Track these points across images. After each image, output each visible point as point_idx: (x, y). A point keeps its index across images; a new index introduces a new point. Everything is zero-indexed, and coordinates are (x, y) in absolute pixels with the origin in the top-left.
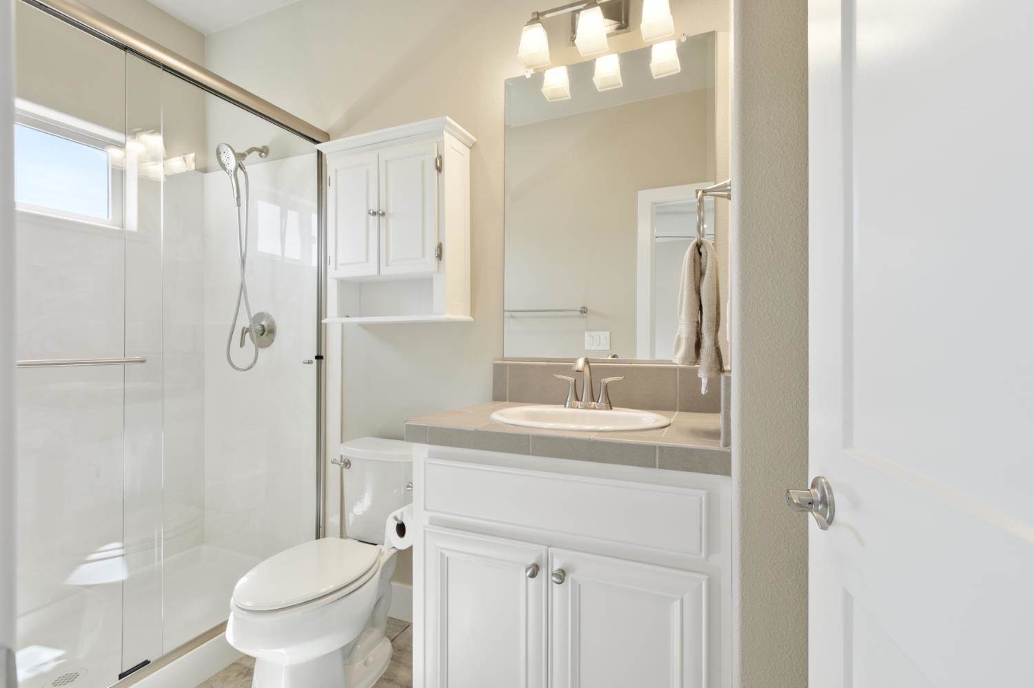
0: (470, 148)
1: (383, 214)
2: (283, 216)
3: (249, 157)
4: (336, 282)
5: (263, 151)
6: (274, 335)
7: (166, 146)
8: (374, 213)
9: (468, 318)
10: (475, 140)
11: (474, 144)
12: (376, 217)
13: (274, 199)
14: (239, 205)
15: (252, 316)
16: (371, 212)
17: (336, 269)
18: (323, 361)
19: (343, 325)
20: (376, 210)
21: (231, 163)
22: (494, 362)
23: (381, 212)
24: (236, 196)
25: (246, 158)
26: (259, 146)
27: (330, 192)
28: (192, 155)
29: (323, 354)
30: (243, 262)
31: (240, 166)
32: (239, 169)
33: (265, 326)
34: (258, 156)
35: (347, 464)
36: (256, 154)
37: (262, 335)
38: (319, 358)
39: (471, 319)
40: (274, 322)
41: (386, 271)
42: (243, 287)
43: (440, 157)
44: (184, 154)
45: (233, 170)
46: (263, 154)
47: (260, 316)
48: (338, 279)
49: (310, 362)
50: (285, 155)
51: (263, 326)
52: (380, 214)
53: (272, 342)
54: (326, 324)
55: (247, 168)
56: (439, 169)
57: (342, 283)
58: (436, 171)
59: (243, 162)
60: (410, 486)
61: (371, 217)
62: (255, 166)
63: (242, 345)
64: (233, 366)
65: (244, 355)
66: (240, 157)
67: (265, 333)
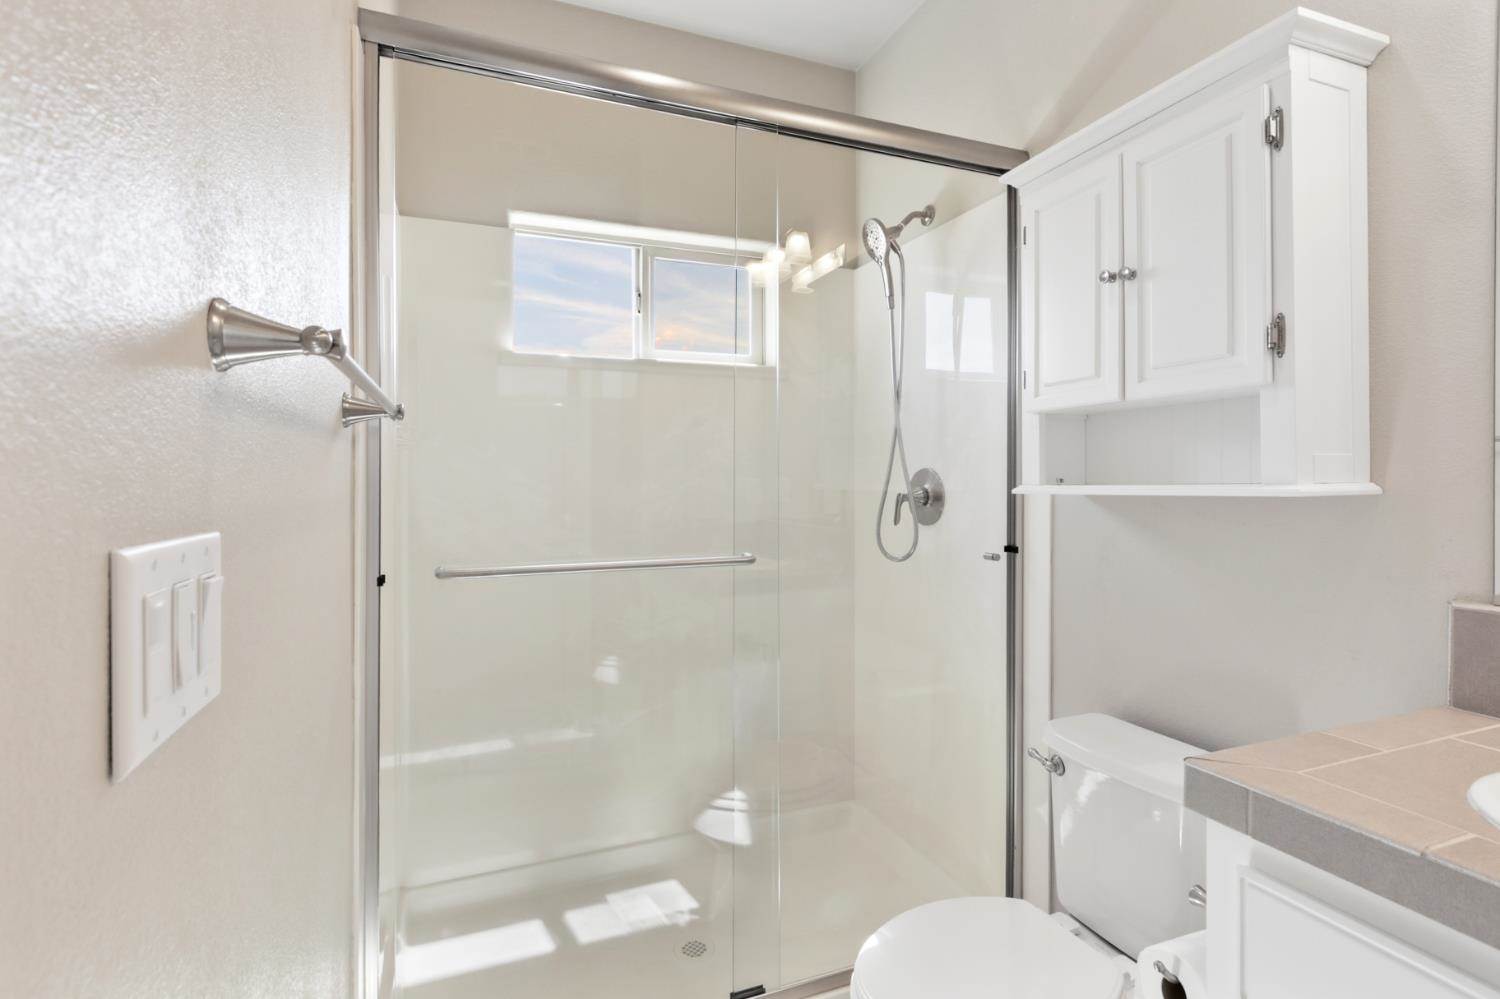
0: (1367, 67)
1: (1133, 275)
2: (958, 310)
3: (906, 230)
4: (1037, 416)
5: (927, 215)
6: (942, 505)
7: (812, 245)
8: (1112, 277)
9: (1364, 486)
10: (1385, 39)
11: (1383, 52)
12: (1117, 284)
13: (943, 286)
14: (892, 307)
15: (911, 477)
16: (1106, 275)
17: (1037, 395)
18: (1018, 556)
19: (1053, 497)
20: (1115, 270)
21: (880, 244)
22: (1456, 605)
23: (1127, 272)
24: (888, 294)
25: (902, 233)
26: (921, 209)
27: (1026, 253)
28: (842, 248)
29: (1018, 544)
30: (898, 394)
31: (893, 247)
32: (892, 252)
33: (929, 490)
34: (921, 225)
35: (1058, 766)
36: (917, 221)
37: (925, 504)
38: (1011, 549)
39: (1373, 489)
40: (941, 485)
41: (1138, 392)
42: (897, 433)
43: (1279, 114)
44: (833, 249)
45: (883, 256)
46: (927, 219)
47: (923, 475)
48: (1040, 413)
49: (995, 558)
50: (958, 208)
51: (926, 492)
52: (1125, 276)
53: (940, 516)
54: (1023, 496)
55: (904, 249)
56: (1275, 143)
57: (1052, 420)
58: (1266, 150)
59: (897, 240)
60: (1198, 892)
61: (1107, 286)
62: (917, 243)
63: (896, 521)
64: (885, 554)
65: (898, 537)
66: (892, 233)
67: (929, 502)
